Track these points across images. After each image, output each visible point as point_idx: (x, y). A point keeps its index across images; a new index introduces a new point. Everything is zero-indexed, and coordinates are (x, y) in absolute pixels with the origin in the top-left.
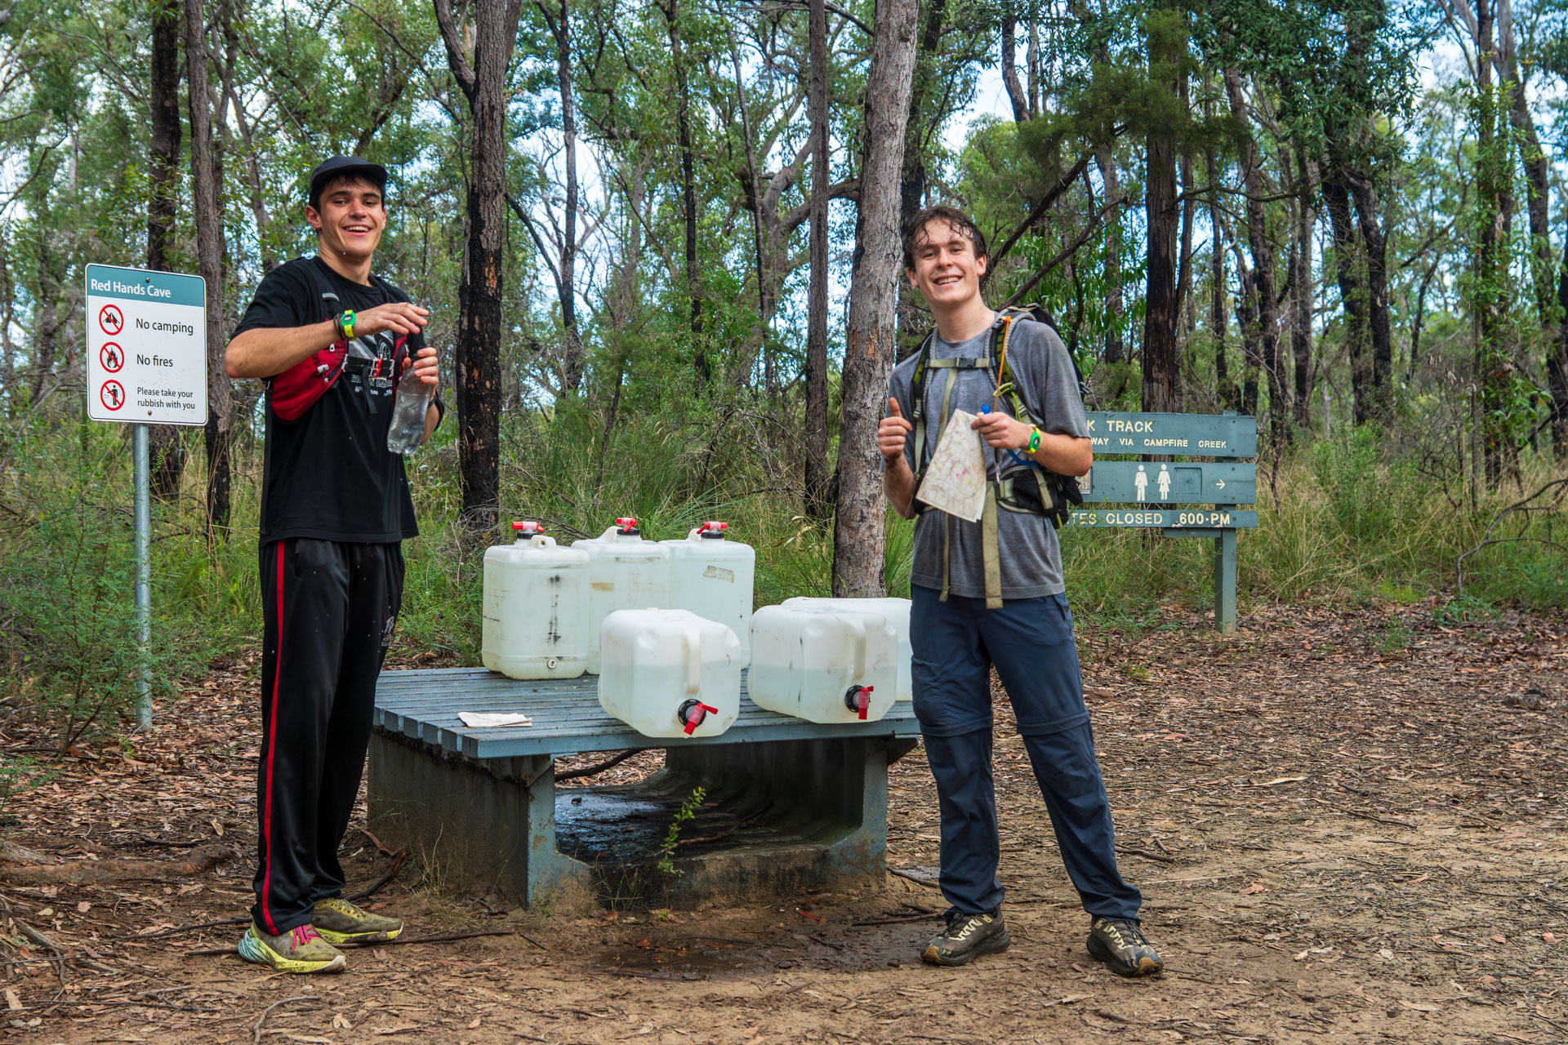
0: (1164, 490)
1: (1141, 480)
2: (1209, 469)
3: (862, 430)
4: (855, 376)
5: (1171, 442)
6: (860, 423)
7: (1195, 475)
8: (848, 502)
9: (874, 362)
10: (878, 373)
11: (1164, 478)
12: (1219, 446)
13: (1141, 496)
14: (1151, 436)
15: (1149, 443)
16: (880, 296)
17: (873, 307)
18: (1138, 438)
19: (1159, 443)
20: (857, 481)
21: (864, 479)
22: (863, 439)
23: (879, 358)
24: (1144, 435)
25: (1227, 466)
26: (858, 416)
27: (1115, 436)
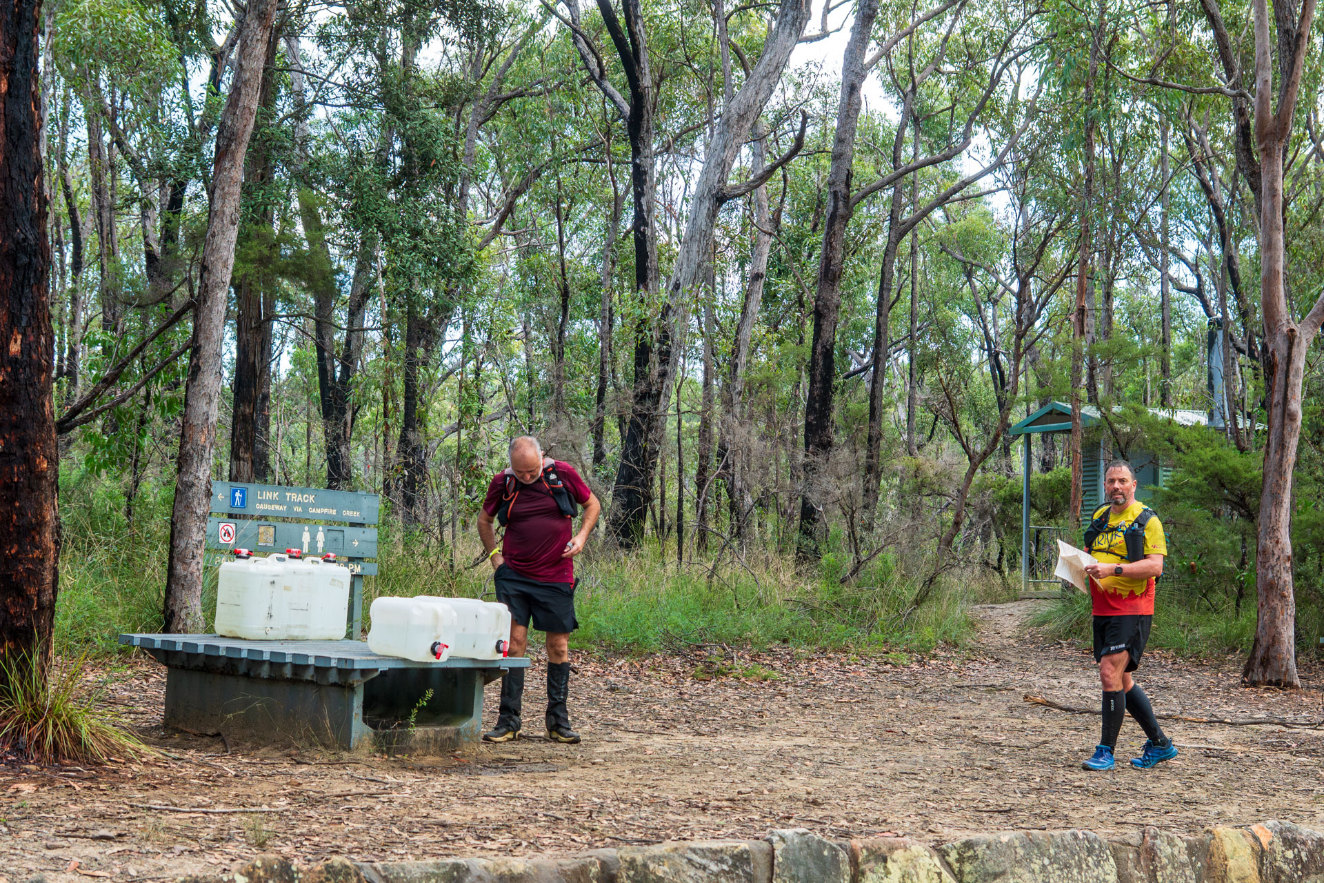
0: (320, 545)
1: (306, 538)
2: (348, 531)
3: (195, 495)
4: (192, 457)
5: (325, 510)
6: (194, 489)
7: (340, 535)
8: (183, 545)
9: (204, 447)
10: (206, 455)
11: (321, 537)
12: (354, 515)
13: (305, 549)
14: (313, 506)
15: (312, 510)
16: (210, 401)
17: (205, 409)
18: (305, 506)
19: (318, 511)
20: (190, 531)
21: (195, 529)
22: (196, 501)
23: (208, 445)
24: (309, 505)
25: (359, 530)
26: (193, 485)
27: (291, 505)
